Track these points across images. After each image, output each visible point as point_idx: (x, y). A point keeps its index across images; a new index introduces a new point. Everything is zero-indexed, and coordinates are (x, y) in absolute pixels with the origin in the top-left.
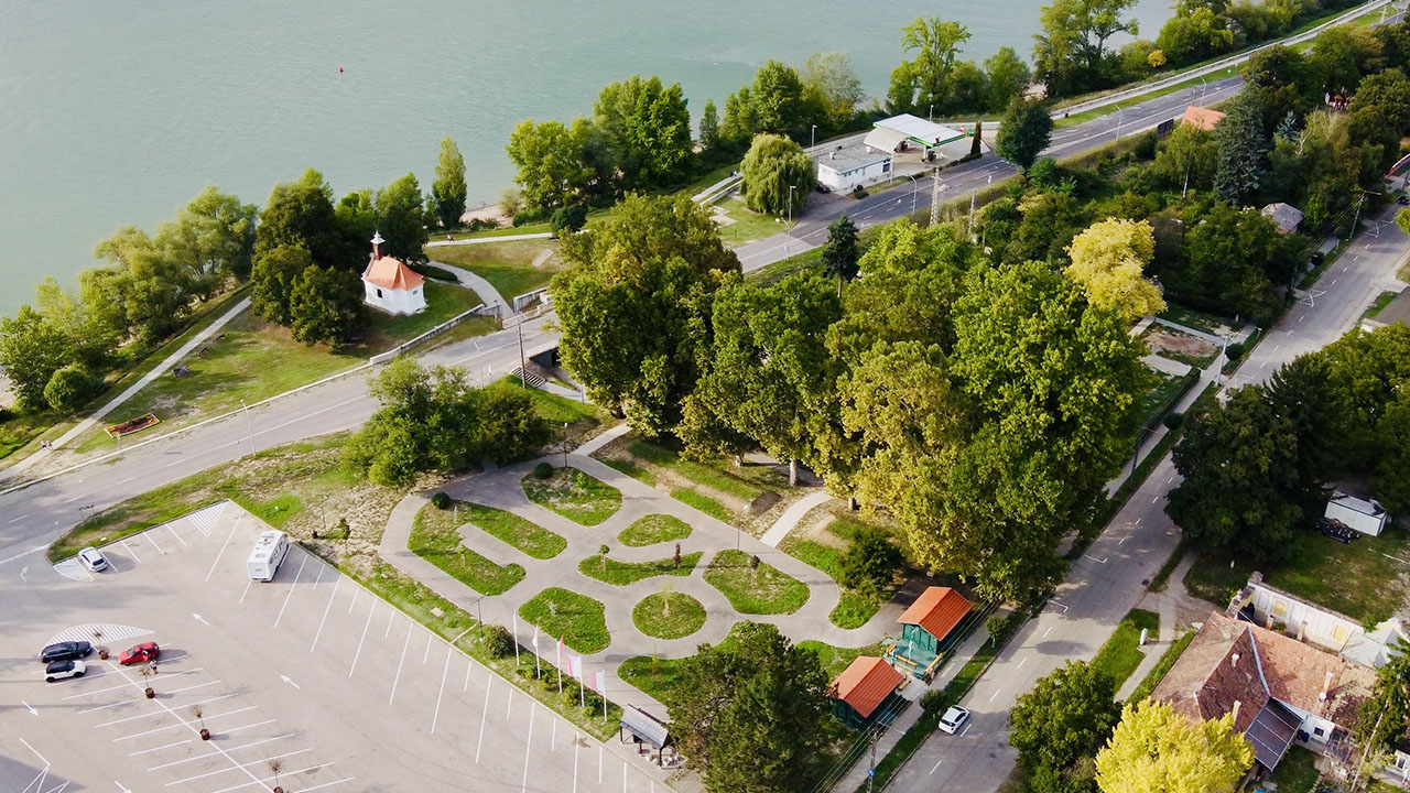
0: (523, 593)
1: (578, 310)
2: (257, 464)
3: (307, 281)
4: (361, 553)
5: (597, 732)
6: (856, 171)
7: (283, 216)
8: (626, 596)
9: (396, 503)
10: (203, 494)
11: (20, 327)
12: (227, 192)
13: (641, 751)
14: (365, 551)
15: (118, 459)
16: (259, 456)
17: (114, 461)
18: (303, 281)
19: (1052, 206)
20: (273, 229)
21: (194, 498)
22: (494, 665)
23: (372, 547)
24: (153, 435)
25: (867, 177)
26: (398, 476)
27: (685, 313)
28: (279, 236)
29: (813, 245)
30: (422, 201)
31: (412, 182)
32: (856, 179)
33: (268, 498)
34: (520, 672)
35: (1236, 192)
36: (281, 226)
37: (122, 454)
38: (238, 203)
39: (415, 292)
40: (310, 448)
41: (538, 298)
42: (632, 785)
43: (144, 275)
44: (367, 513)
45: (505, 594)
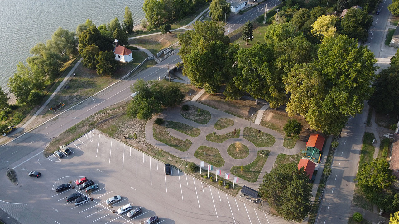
0: (193, 149)
1: (195, 61)
2: (99, 115)
3: (100, 56)
4: (141, 142)
5: (232, 193)
6: (239, 6)
7: (87, 36)
8: (223, 146)
9: (145, 124)
10: (86, 128)
11: (15, 80)
12: (65, 29)
13: (248, 199)
14: (142, 141)
15: (56, 119)
16: (99, 113)
17: (55, 120)
18: (99, 56)
19: (303, 13)
20: (84, 40)
21: (84, 129)
22: (193, 175)
23: (143, 140)
24: (65, 109)
25: (242, 8)
26: (146, 116)
27: (225, 58)
28: (86, 42)
29: (234, 29)
30: (121, 26)
31: (117, 20)
32: (239, 9)
33: (106, 126)
34: (202, 176)
35: (344, 4)
36: (86, 39)
37: (57, 117)
38: (68, 32)
39: (130, 55)
40: (114, 109)
41: (163, 53)
42: (248, 210)
43: (48, 59)
44: (138, 128)
45: (189, 150)
